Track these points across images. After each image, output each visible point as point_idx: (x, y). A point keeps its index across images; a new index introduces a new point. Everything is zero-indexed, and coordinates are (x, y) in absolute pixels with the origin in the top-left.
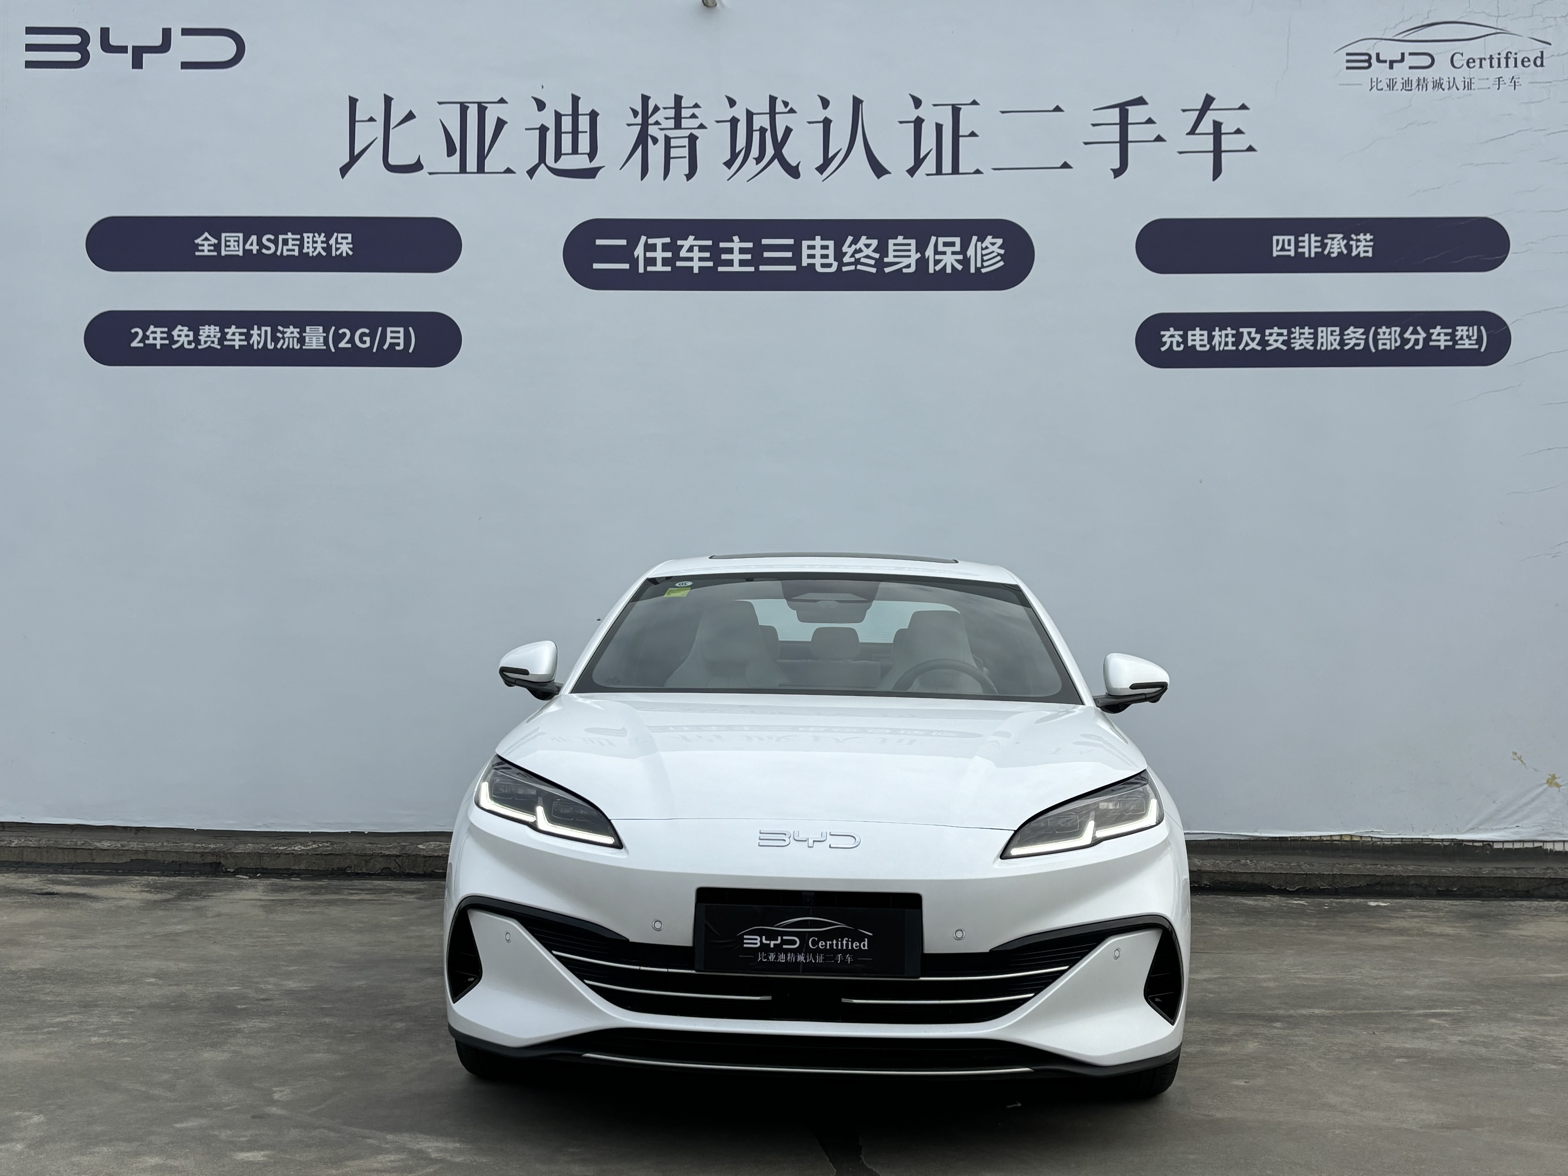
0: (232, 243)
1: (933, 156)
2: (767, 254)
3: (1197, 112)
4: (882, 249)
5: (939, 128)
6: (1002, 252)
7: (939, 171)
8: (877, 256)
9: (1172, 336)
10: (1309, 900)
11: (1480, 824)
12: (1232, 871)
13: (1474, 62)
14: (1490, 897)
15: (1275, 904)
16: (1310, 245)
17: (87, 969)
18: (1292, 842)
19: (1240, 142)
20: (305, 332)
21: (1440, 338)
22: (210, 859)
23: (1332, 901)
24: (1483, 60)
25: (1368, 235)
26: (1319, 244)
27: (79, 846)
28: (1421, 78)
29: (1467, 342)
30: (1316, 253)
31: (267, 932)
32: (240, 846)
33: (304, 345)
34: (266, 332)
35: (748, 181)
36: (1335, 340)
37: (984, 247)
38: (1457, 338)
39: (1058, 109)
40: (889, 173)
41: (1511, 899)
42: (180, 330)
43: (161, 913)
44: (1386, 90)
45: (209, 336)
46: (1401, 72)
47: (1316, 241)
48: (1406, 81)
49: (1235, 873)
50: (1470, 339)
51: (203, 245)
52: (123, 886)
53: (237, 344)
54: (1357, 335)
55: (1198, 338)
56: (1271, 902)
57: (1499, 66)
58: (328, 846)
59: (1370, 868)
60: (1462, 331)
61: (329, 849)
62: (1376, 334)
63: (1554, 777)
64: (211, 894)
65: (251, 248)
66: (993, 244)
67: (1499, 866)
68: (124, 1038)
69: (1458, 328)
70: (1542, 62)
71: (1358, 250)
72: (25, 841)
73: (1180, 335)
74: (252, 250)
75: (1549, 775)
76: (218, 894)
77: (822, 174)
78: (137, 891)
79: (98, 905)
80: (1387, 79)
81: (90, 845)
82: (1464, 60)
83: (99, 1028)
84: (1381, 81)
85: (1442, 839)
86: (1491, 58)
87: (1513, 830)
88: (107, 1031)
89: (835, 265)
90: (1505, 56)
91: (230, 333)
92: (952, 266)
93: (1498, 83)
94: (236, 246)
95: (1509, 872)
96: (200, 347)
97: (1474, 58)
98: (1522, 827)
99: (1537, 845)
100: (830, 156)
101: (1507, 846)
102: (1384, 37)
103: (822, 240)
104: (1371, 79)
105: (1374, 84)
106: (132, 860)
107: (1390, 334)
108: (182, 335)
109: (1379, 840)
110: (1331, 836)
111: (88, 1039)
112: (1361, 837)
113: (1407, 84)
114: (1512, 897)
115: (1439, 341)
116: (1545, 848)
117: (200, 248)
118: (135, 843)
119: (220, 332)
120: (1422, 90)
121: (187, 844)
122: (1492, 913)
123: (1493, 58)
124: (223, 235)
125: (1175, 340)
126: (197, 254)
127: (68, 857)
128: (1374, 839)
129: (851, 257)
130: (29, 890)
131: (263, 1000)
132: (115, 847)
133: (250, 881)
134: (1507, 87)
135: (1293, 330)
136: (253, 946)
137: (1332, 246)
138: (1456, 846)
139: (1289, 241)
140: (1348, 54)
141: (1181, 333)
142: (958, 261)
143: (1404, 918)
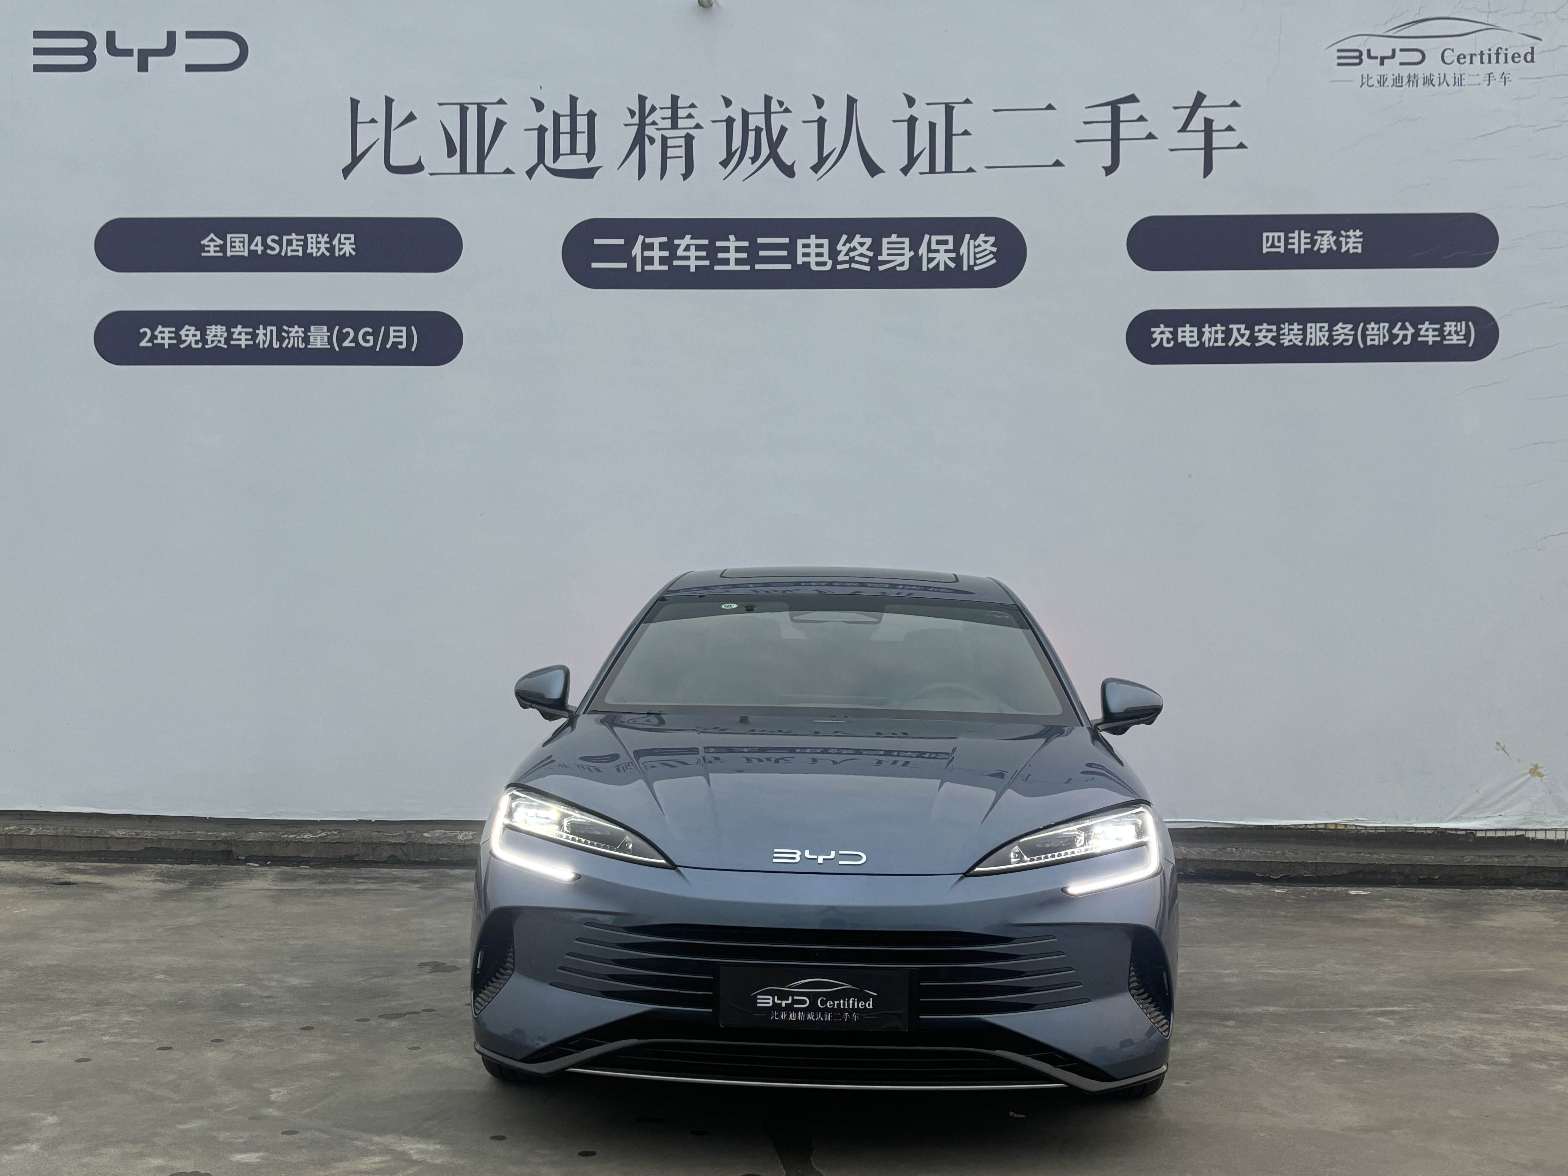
0: (237, 244)
1: (926, 155)
2: (762, 253)
3: (1189, 110)
4: (876, 248)
5: (932, 126)
6: (994, 249)
7: (932, 170)
8: (871, 254)
9: (1162, 333)
10: (1291, 888)
11: (1463, 813)
12: (1217, 859)
13: (1465, 57)
14: (1470, 885)
15: (1257, 893)
16: (1300, 241)
17: (100, 966)
18: (1278, 830)
19: (1230, 139)
20: (310, 332)
21: (1428, 333)
22: (222, 847)
23: (1313, 889)
24: (1474, 56)
25: (1358, 231)
26: (1308, 241)
27: (95, 834)
28: (1412, 74)
29: (1455, 337)
30: (1306, 249)
31: (273, 924)
32: (251, 834)
33: (309, 345)
34: (271, 331)
35: (743, 181)
36: (1324, 336)
37: (976, 245)
38: (1446, 333)
39: (1050, 107)
40: (882, 171)
41: (1491, 886)
42: (187, 330)
43: (173, 904)
44: (1376, 87)
45: (215, 336)
46: (1392, 68)
47: (1306, 238)
48: (1396, 77)
49: (1220, 861)
50: (1458, 335)
51: (209, 246)
52: (137, 875)
53: (243, 344)
54: (1346, 331)
55: (1188, 335)
56: (1253, 891)
57: (1490, 62)
58: (336, 835)
59: (1354, 856)
60: (1450, 326)
61: (337, 837)
62: (1365, 329)
63: (1536, 767)
64: (222, 884)
65: (256, 248)
66: (986, 242)
67: (1481, 854)
68: (133, 1037)
69: (1446, 323)
70: (1532, 58)
71: (1348, 246)
72: (43, 829)
73: (1170, 332)
74: (257, 251)
75: (1532, 765)
76: (229, 883)
77: (816, 173)
78: (151, 881)
79: (112, 896)
80: (1378, 75)
81: (106, 834)
82: (1454, 56)
83: (109, 1027)
84: (1371, 78)
85: (1426, 828)
86: (1482, 54)
87: (1495, 819)
88: (118, 1030)
89: (830, 263)
90: (1495, 52)
91: (237, 333)
92: (945, 263)
93: (1488, 79)
94: (242, 247)
95: (1490, 860)
96: (207, 347)
97: (1464, 53)
98: (1505, 816)
99: (1519, 833)
100: (825, 155)
101: (1490, 834)
102: (1375, 33)
103: (816, 238)
104: (1362, 76)
105: (1365, 80)
106: (146, 848)
107: (1379, 329)
108: (190, 335)
109: (1364, 828)
110: (1316, 824)
111: (100, 1038)
112: (1346, 825)
113: (1398, 81)
114: (1493, 885)
115: (1427, 336)
116: (1527, 836)
117: (206, 249)
118: (149, 832)
119: (226, 331)
120: (1413, 85)
121: (199, 832)
122: (1469, 902)
123: (1484, 54)
124: (229, 236)
125: (1165, 337)
126: (203, 254)
127: (84, 845)
128: (1358, 828)
129: (845, 255)
130: (46, 879)
131: (267, 997)
132: (129, 835)
133: (260, 868)
134: (1497, 83)
135: (1282, 326)
136: (259, 940)
137: (1322, 243)
138: (1439, 835)
139: (1279, 237)
140: (1339, 51)
141: (1171, 329)
142: (950, 259)
143: (1381, 908)
